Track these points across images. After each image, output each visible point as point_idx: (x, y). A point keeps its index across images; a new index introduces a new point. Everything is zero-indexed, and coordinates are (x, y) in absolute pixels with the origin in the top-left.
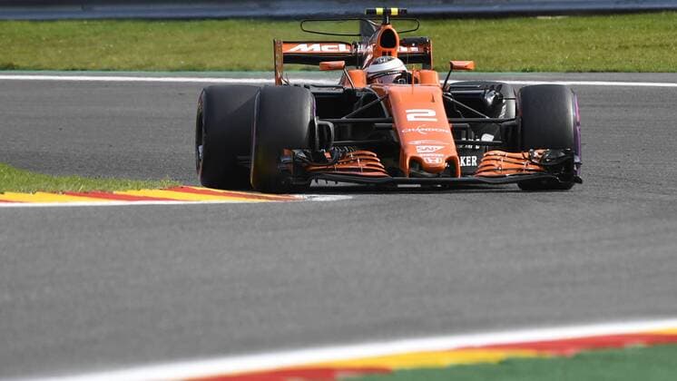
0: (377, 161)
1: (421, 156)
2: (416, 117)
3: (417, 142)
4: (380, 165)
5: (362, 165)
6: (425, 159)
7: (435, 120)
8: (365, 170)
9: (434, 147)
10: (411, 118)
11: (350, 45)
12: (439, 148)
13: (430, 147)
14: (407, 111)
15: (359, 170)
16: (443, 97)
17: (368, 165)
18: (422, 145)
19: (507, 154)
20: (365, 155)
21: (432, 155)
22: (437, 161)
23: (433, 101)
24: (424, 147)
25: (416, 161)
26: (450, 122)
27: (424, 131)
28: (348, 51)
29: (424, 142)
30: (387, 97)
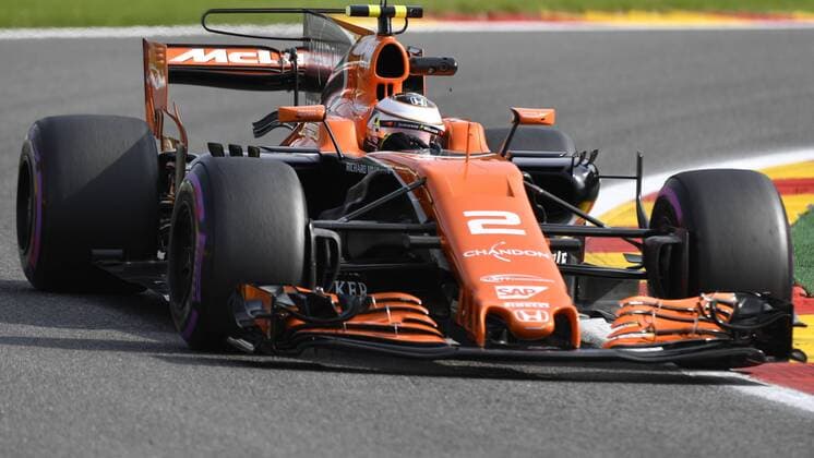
0: (424, 314)
1: (507, 305)
2: (485, 226)
3: (495, 278)
4: (428, 320)
5: (393, 320)
6: (515, 313)
7: (521, 232)
8: (402, 331)
9: (529, 288)
10: (475, 227)
11: (277, 52)
12: (539, 289)
13: (521, 288)
14: (467, 214)
15: (390, 329)
16: (525, 185)
17: (407, 320)
18: (505, 283)
19: (662, 302)
20: (398, 300)
21: (528, 305)
22: (538, 318)
23: (511, 194)
24: (510, 288)
25: (499, 317)
26: (547, 234)
27: (504, 255)
28: (275, 63)
29: (508, 277)
30: (424, 184)
